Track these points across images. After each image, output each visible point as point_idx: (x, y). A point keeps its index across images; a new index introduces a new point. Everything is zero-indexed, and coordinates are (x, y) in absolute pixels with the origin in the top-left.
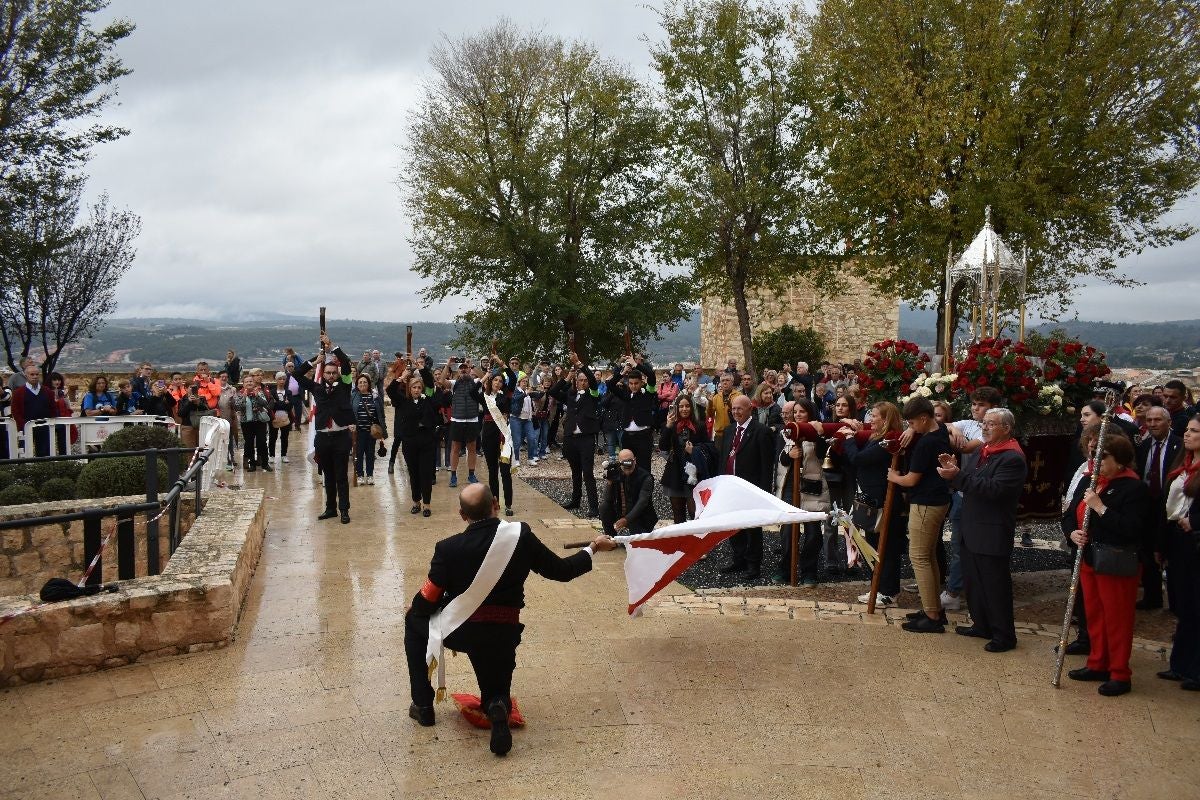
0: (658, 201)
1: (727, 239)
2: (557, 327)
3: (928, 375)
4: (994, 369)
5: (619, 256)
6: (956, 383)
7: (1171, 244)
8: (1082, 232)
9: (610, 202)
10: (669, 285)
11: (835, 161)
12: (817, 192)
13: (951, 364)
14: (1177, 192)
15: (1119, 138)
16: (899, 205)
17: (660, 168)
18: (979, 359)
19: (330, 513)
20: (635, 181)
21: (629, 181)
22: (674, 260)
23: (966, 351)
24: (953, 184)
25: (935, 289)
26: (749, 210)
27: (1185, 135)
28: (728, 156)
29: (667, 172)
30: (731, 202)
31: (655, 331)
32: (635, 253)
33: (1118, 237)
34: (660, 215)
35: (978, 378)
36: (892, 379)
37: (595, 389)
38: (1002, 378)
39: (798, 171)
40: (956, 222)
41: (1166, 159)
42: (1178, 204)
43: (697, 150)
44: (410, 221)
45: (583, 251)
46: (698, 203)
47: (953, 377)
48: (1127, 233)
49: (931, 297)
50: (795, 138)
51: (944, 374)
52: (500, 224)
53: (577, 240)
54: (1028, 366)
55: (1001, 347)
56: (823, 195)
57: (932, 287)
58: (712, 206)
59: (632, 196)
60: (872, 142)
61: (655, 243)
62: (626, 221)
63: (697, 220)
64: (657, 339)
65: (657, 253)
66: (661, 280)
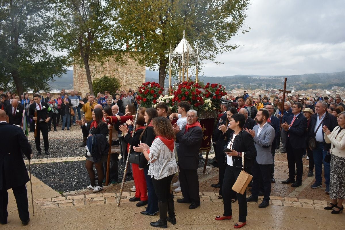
0: (53, 25)
1: (81, 42)
2: (9, 76)
3: (163, 96)
4: (187, 94)
5: (35, 47)
6: (174, 100)
7: (231, 51)
8: (205, 45)
9: (31, 24)
10: (57, 59)
11: (121, 15)
12: (115, 26)
13: (172, 91)
14: (232, 34)
15: (216, 13)
16: (145, 32)
17: (53, 12)
18: (182, 90)
20: (42, 17)
21: (40, 17)
22: (60, 49)
23: (177, 86)
24: (164, 25)
25: (158, 63)
26: (90, 31)
27: (235, 14)
28: (81, 10)
29: (55, 13)
30: (82, 27)
31: (52, 77)
32: (43, 46)
33: (215, 47)
34: (53, 31)
35: (182, 97)
36: (149, 98)
38: (191, 97)
39: (108, 17)
40: (164, 39)
41: (229, 22)
42: (232, 37)
43: (68, 6)
45: (19, 44)
46: (69, 27)
47: (172, 97)
48: (218, 46)
49: (157, 66)
50: (106, 4)
51: (169, 96)
53: (17, 40)
54: (200, 92)
55: (190, 85)
56: (117, 27)
57: (157, 63)
58: (75, 29)
59: (41, 23)
60: (135, 7)
61: (52, 42)
62: (39, 33)
63: (69, 34)
64: (53, 80)
65: (52, 46)
66: (54, 57)
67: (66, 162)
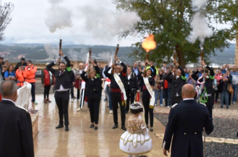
2: (173, 49)
10: (220, 32)
19: (60, 126)
22: (223, 22)
31: (214, 51)
32: (206, 19)
34: (218, 3)
37: (184, 75)
44: (115, 5)
45: (184, 18)
52: (149, 6)
53: (182, 14)
61: (216, 14)
63: (234, 5)
64: (215, 55)
65: (216, 19)
66: (217, 30)
67: (225, 144)
